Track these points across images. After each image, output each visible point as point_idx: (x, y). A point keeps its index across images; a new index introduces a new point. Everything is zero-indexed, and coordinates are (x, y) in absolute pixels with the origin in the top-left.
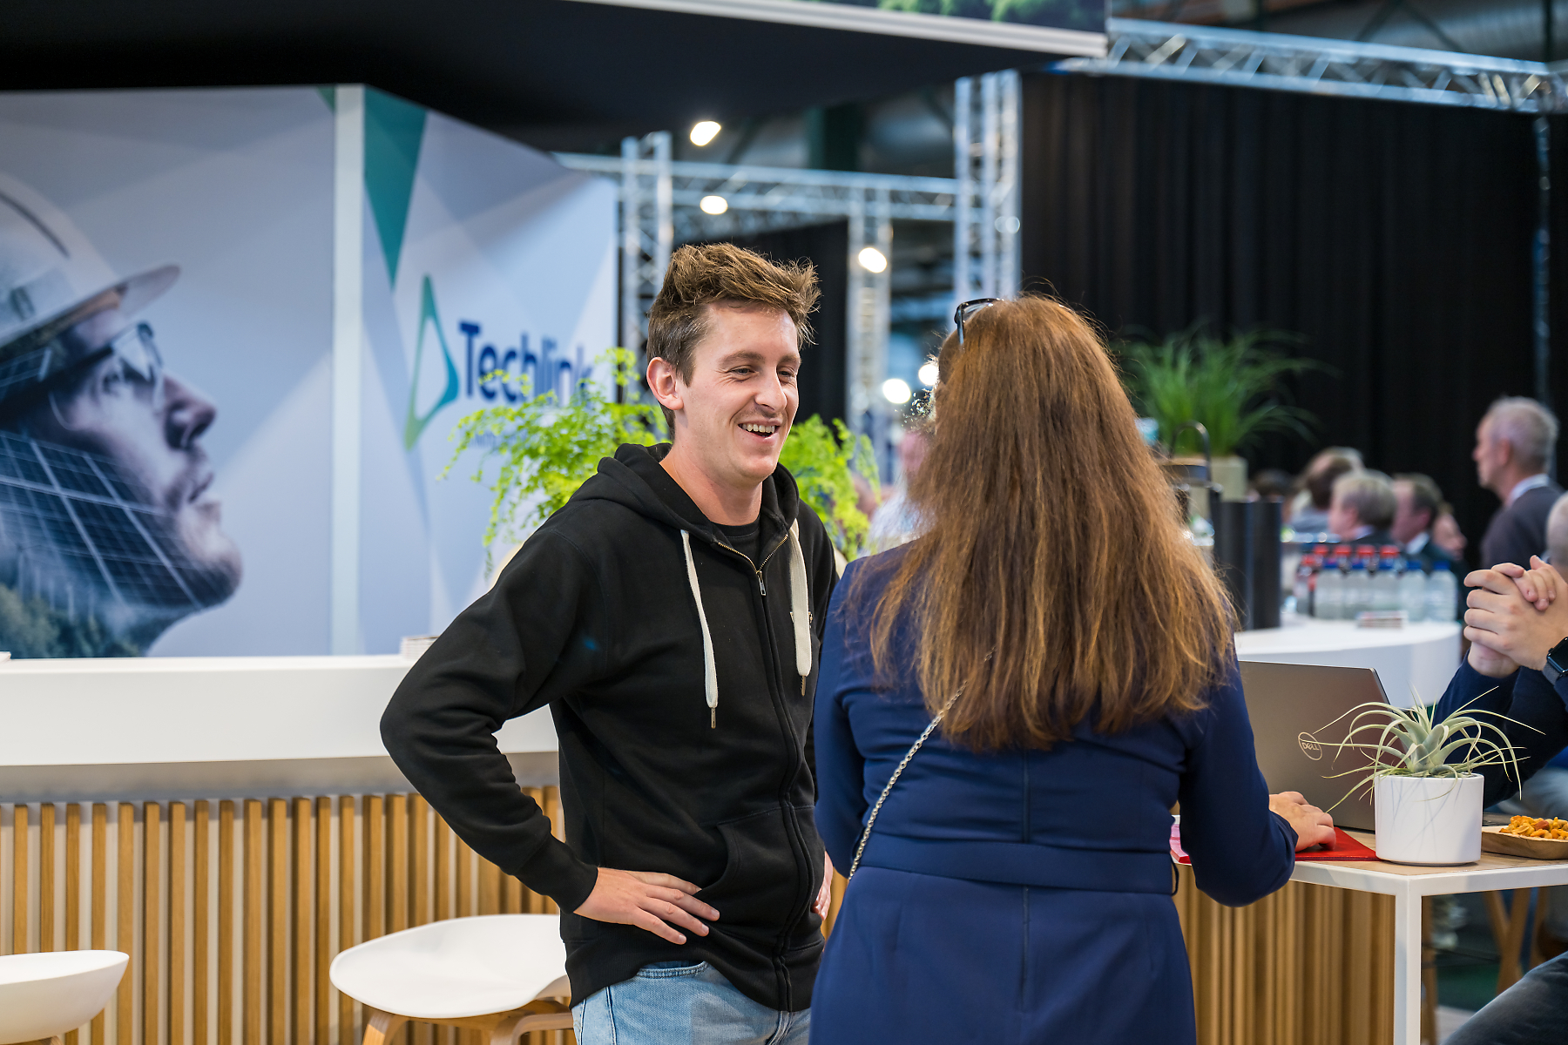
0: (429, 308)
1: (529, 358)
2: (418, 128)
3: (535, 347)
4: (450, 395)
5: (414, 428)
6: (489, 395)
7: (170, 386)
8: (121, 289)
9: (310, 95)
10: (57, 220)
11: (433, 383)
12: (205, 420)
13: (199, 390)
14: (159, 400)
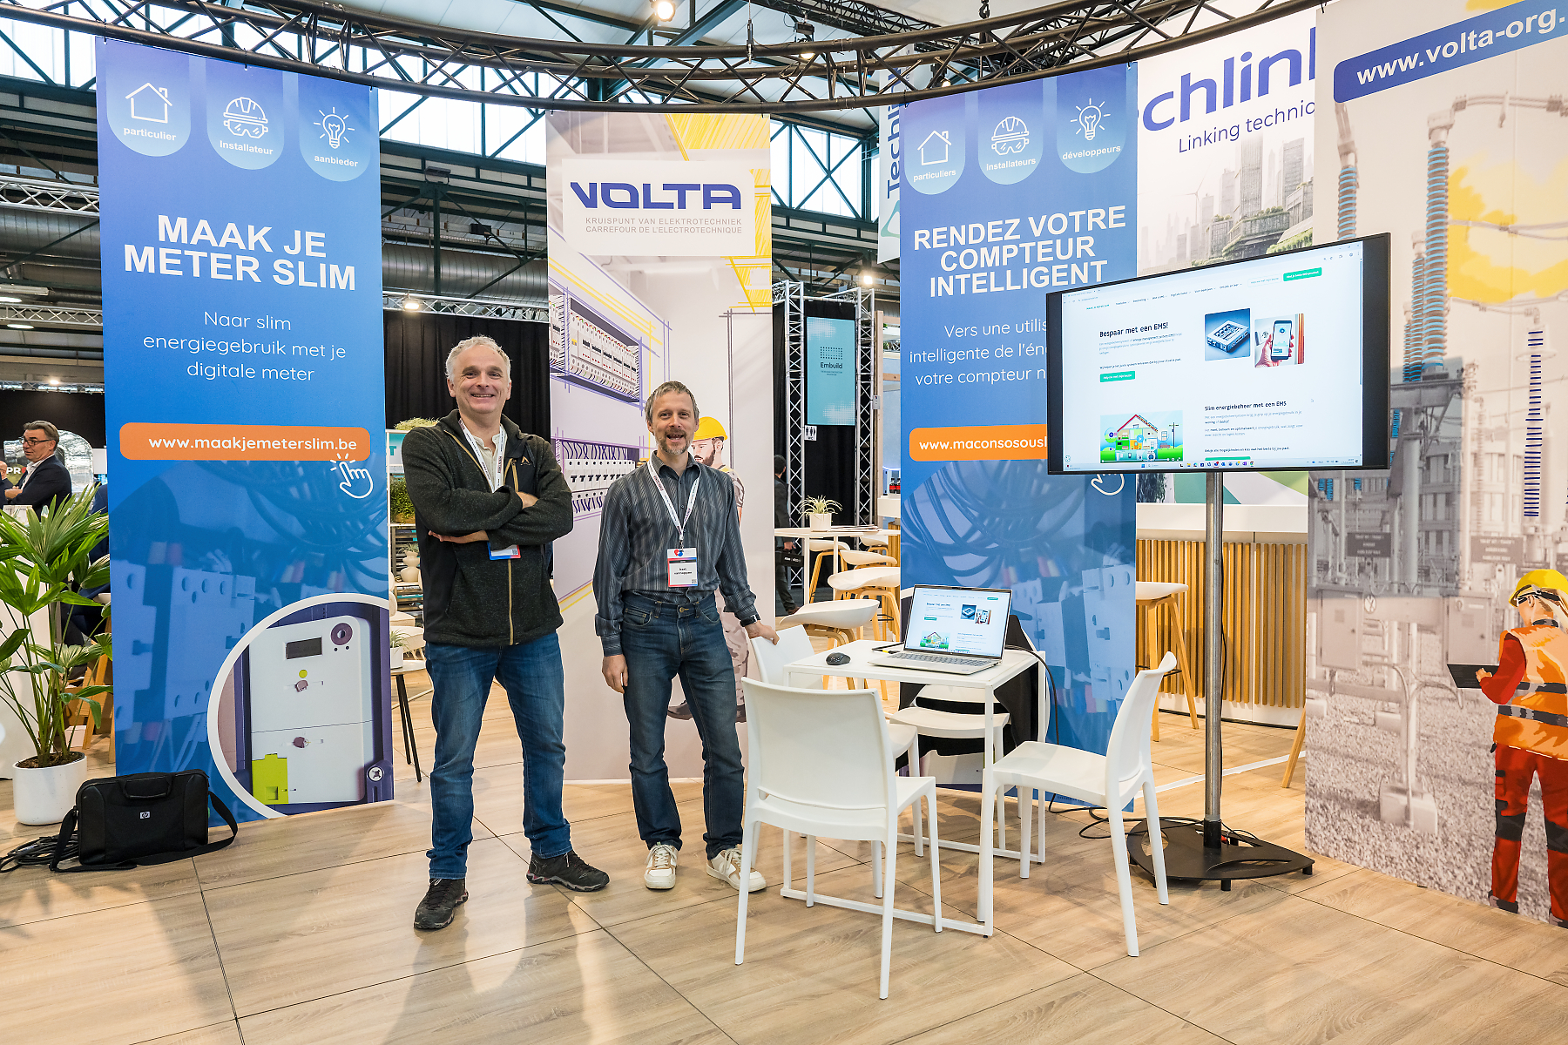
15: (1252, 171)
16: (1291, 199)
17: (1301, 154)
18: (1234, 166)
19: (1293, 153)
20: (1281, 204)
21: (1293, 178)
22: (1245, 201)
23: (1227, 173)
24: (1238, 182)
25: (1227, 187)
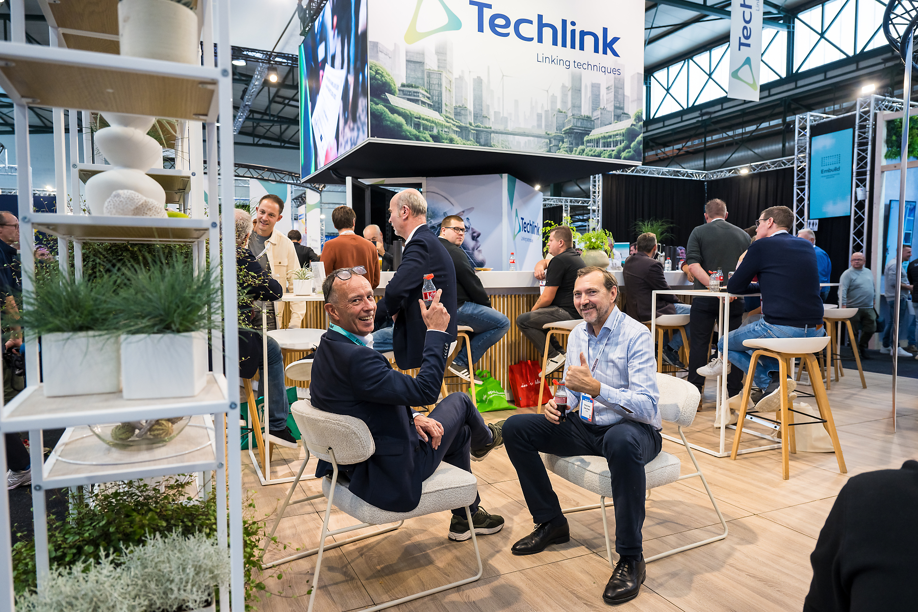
0: (517, 215)
1: (531, 225)
2: (515, 181)
3: (531, 223)
4: (519, 231)
5: (515, 236)
6: (525, 231)
7: (472, 229)
8: (463, 212)
9: (497, 176)
10: (452, 200)
11: (517, 229)
12: (479, 235)
13: (478, 230)
14: (470, 231)
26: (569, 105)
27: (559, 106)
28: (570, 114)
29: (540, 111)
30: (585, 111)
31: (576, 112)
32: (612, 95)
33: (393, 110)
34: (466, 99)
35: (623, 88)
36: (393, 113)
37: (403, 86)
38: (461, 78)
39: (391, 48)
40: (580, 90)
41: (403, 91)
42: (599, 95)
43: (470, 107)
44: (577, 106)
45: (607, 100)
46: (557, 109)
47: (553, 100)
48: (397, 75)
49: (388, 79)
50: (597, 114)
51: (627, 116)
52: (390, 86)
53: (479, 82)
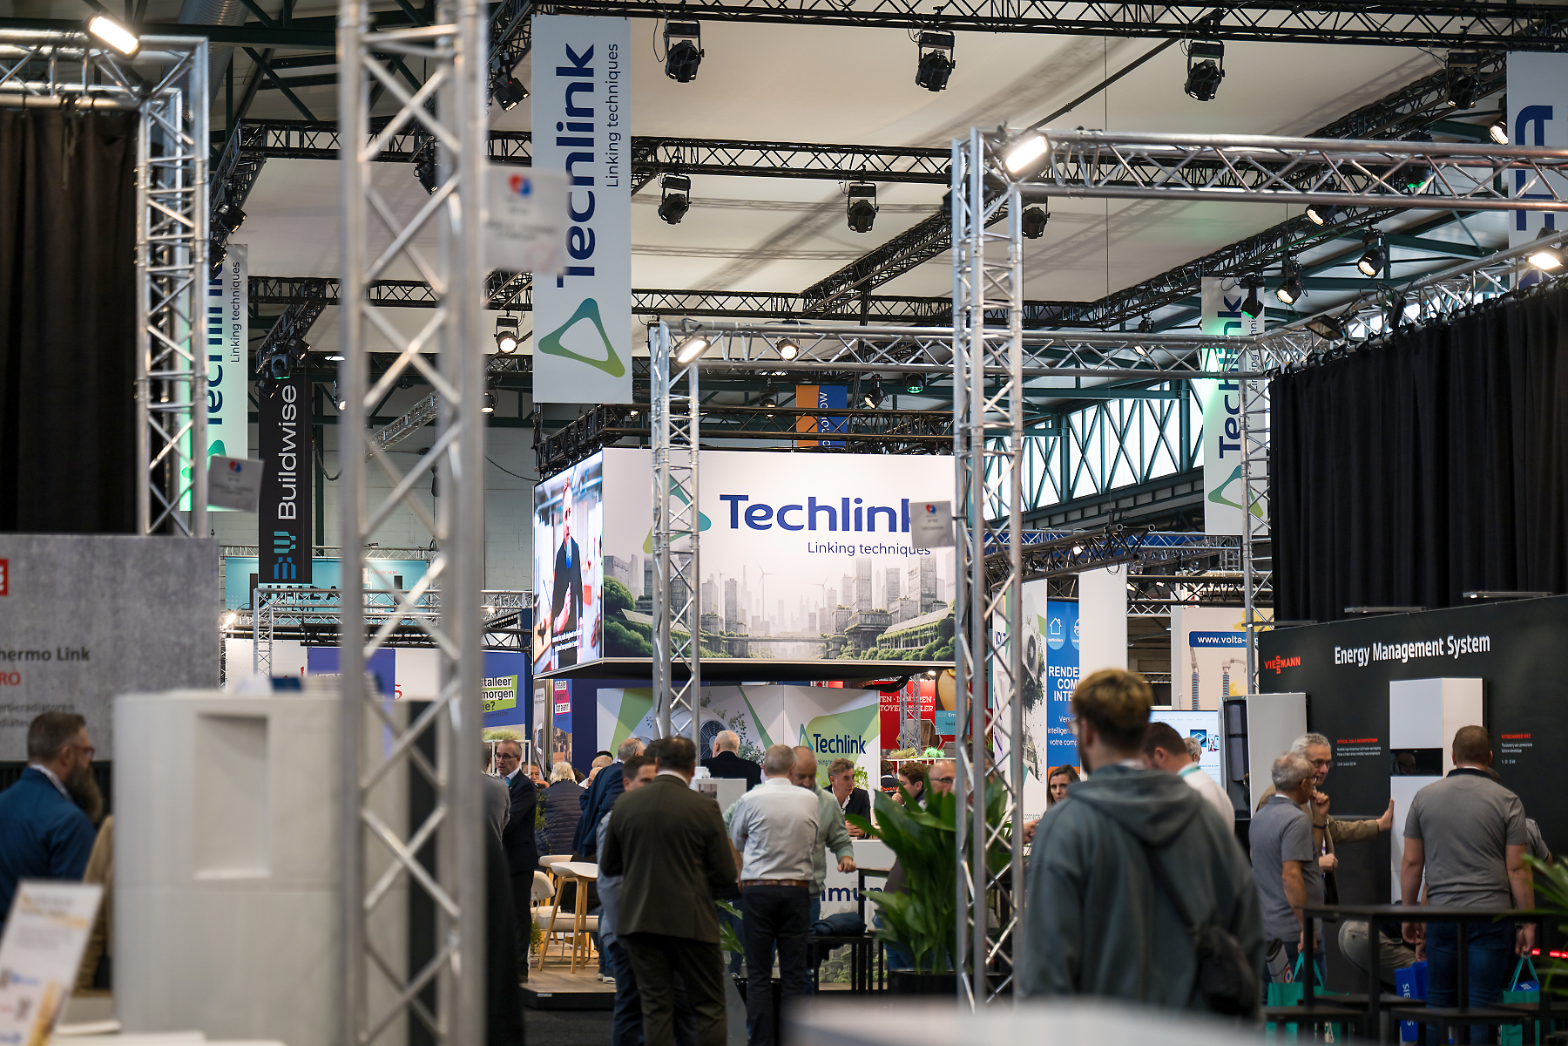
15: (865, 580)
16: (892, 606)
17: (898, 578)
18: (853, 574)
19: (893, 575)
20: (885, 608)
21: (893, 592)
22: (860, 600)
23: (846, 577)
24: (855, 585)
25: (847, 587)
26: (855, 599)
27: (839, 602)
28: (855, 610)
29: (812, 611)
30: (878, 603)
31: (864, 607)
32: (917, 581)
33: (630, 626)
34: (716, 606)
35: (934, 570)
36: (629, 630)
37: (641, 598)
38: (710, 583)
39: (628, 560)
40: (869, 580)
41: (641, 604)
42: (898, 582)
43: (721, 614)
44: (865, 599)
45: (910, 589)
46: (837, 606)
47: (832, 595)
48: (635, 587)
49: (624, 593)
50: (896, 606)
51: (943, 605)
52: (627, 600)
53: (732, 585)
